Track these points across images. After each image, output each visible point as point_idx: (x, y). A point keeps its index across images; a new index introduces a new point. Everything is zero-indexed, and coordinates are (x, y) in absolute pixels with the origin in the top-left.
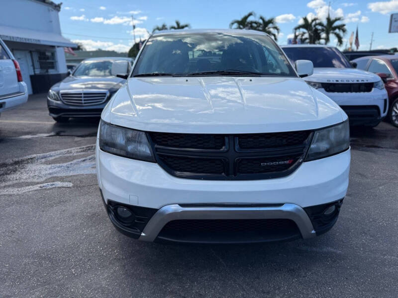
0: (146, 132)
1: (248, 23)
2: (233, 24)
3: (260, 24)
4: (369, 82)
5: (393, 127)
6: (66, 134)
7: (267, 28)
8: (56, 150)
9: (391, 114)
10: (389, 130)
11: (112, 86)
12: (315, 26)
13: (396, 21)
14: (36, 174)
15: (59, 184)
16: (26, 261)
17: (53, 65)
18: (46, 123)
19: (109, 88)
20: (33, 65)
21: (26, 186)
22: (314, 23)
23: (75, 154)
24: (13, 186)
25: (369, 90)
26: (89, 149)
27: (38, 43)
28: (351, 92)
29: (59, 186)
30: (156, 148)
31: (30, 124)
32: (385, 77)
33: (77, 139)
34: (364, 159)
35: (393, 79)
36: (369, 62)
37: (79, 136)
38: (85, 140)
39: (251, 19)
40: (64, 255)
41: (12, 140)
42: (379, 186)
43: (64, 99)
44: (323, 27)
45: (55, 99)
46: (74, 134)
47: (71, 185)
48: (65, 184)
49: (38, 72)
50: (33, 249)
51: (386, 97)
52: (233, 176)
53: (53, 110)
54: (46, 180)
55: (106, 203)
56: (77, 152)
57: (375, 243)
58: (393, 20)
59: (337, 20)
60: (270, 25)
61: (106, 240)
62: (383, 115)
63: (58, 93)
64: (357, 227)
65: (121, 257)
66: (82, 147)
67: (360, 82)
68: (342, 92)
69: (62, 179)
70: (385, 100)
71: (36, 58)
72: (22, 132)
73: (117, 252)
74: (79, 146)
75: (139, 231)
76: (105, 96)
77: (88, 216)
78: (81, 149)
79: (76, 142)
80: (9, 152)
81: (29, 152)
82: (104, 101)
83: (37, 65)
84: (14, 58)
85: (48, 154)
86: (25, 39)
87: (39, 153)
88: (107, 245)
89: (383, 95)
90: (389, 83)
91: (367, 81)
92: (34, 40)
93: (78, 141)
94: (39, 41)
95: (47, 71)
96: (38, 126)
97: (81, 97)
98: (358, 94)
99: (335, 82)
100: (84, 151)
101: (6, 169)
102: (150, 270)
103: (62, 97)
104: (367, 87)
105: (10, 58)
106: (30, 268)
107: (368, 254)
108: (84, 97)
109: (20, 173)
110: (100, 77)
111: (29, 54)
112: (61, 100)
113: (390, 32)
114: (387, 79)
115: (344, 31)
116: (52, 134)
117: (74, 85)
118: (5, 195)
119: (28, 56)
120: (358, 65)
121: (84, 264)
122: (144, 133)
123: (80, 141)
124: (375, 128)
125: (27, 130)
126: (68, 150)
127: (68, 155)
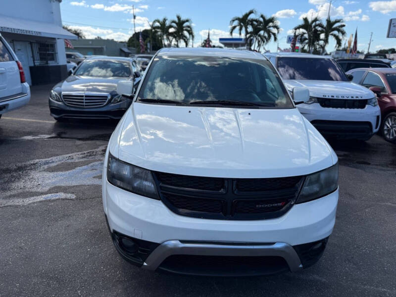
0: (152, 172)
1: (249, 21)
2: (233, 21)
3: (261, 22)
4: (363, 98)
5: (384, 141)
6: (67, 136)
7: (267, 27)
8: (57, 155)
9: (383, 127)
10: (380, 145)
11: (114, 89)
12: (315, 27)
13: (394, 26)
14: (40, 183)
15: (62, 195)
16: (35, 280)
17: (53, 57)
18: (47, 122)
19: (111, 91)
20: (33, 57)
21: (31, 196)
22: (314, 24)
23: (77, 161)
24: (17, 196)
25: (363, 107)
26: (90, 155)
27: (39, 35)
28: (346, 108)
29: (62, 197)
30: (161, 187)
31: (30, 122)
32: (380, 91)
33: (79, 142)
34: (354, 177)
35: (387, 93)
36: (365, 74)
37: (80, 139)
38: (85, 143)
39: (251, 17)
40: (70, 275)
41: (13, 141)
42: (366, 208)
43: (65, 101)
44: (322, 29)
45: (56, 100)
46: (75, 136)
47: (73, 196)
48: (69, 196)
49: (37, 63)
50: (41, 267)
51: (379, 113)
52: (231, 216)
53: (54, 111)
54: (50, 190)
55: (112, 232)
56: (79, 158)
57: (357, 272)
58: (392, 25)
59: (337, 22)
60: (271, 24)
61: (109, 260)
62: (375, 130)
63: (60, 94)
64: (342, 254)
65: (123, 279)
66: (83, 153)
67: (355, 98)
68: (337, 107)
69: (65, 190)
70: (378, 117)
71: (36, 48)
72: (24, 132)
73: (120, 273)
74: (80, 152)
75: (141, 260)
76: (106, 99)
77: (91, 233)
78: (82, 154)
79: (77, 146)
80: (12, 156)
81: (31, 156)
82: (105, 103)
83: (37, 56)
84: (17, 60)
85: (50, 159)
86: (26, 31)
87: (41, 158)
88: (110, 266)
89: (376, 112)
90: (383, 98)
91: (361, 97)
92: (35, 32)
93: (79, 145)
94: (39, 33)
95: (47, 63)
96: (39, 125)
97: (83, 99)
98: (352, 110)
99: (330, 97)
100: (85, 157)
101: (10, 175)
102: (150, 293)
103: (64, 98)
104: (361, 103)
105: (14, 60)
106: (39, 288)
107: (350, 283)
108: (86, 100)
109: (24, 181)
110: (101, 78)
111: (30, 45)
112: (62, 101)
113: (388, 36)
114: (382, 93)
115: (343, 33)
116: (53, 135)
117: (76, 86)
118: (10, 206)
119: (29, 46)
120: (354, 78)
121: (89, 286)
122: (150, 172)
123: (81, 144)
124: (367, 142)
125: (28, 130)
126: (70, 155)
127: (70, 161)
